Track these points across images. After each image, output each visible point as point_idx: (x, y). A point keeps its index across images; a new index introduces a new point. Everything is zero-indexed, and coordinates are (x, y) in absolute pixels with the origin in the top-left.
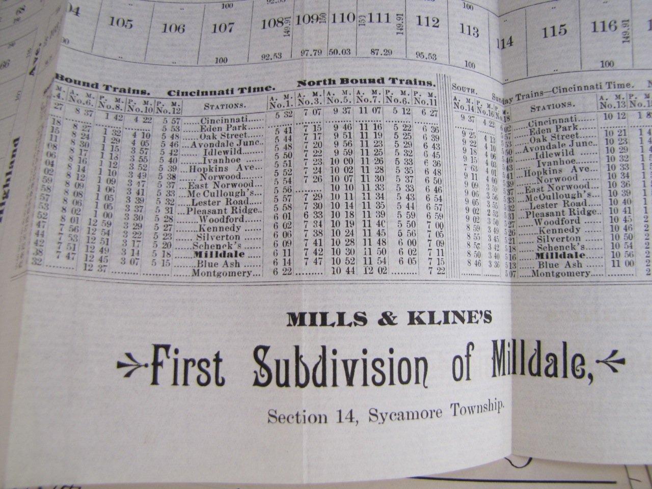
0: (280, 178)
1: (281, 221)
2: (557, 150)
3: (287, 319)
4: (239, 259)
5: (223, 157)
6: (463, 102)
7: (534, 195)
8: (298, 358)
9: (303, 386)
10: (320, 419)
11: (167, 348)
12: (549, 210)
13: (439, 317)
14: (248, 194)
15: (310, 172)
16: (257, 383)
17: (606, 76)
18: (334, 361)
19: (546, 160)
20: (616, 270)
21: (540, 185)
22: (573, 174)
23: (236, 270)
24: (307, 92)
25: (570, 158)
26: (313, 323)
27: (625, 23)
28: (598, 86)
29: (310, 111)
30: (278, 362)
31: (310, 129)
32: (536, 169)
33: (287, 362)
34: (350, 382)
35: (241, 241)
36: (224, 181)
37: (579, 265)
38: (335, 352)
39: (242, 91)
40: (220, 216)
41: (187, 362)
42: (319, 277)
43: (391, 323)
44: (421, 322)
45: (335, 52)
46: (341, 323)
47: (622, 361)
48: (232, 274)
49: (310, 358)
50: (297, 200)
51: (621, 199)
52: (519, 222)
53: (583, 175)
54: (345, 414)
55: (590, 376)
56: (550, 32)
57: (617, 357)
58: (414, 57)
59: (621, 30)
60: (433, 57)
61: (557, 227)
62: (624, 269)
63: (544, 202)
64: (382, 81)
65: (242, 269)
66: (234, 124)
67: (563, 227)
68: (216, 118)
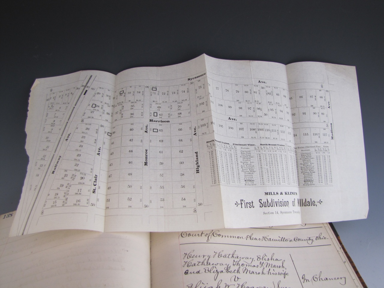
0: (259, 165)
1: (261, 174)
2: (307, 160)
3: (265, 194)
4: (253, 182)
5: (247, 160)
6: (289, 149)
7: (303, 169)
8: (268, 201)
9: (269, 207)
10: (272, 213)
11: (243, 200)
12: (306, 172)
13: (290, 193)
14: (253, 168)
15: (265, 164)
16: (260, 207)
17: (316, 145)
18: (274, 202)
19: (305, 161)
20: (319, 184)
21: (304, 167)
22: (310, 165)
23: (253, 184)
24: (262, 147)
25: (310, 161)
26: (269, 194)
27: (319, 134)
28: (315, 147)
29: (263, 151)
30: (264, 202)
31: (264, 155)
32: (303, 163)
33: (266, 202)
34: (277, 206)
35: (253, 178)
36: (248, 165)
37: (313, 183)
38: (274, 200)
39: (248, 145)
40: (248, 173)
41: (247, 203)
42: (269, 185)
43: (282, 194)
44: (287, 194)
45: (267, 138)
46: (274, 194)
47: (322, 202)
48: (252, 185)
49: (270, 201)
50: (263, 170)
51: (320, 169)
52: (300, 174)
53: (312, 165)
54: (277, 212)
55: (316, 205)
56: (305, 134)
57: (321, 201)
58: (281, 140)
59: (318, 135)
60: (284, 140)
61: (308, 175)
62: (321, 183)
63: (305, 170)
64: (276, 145)
65: (254, 184)
66: (248, 153)
67: (309, 175)
68: (244, 151)
